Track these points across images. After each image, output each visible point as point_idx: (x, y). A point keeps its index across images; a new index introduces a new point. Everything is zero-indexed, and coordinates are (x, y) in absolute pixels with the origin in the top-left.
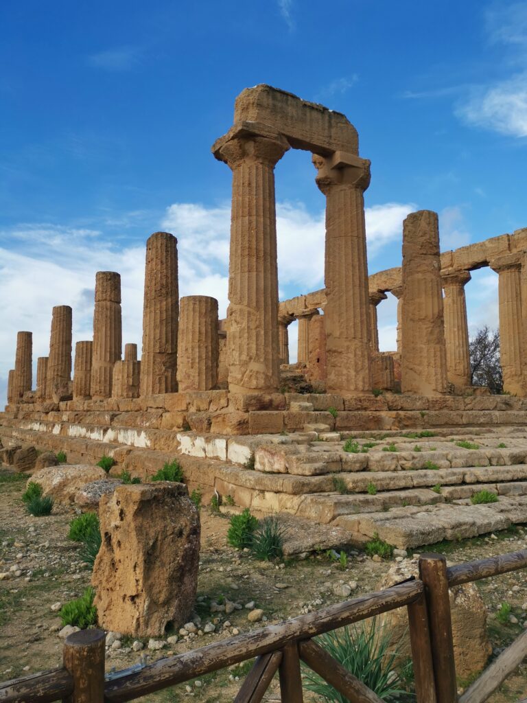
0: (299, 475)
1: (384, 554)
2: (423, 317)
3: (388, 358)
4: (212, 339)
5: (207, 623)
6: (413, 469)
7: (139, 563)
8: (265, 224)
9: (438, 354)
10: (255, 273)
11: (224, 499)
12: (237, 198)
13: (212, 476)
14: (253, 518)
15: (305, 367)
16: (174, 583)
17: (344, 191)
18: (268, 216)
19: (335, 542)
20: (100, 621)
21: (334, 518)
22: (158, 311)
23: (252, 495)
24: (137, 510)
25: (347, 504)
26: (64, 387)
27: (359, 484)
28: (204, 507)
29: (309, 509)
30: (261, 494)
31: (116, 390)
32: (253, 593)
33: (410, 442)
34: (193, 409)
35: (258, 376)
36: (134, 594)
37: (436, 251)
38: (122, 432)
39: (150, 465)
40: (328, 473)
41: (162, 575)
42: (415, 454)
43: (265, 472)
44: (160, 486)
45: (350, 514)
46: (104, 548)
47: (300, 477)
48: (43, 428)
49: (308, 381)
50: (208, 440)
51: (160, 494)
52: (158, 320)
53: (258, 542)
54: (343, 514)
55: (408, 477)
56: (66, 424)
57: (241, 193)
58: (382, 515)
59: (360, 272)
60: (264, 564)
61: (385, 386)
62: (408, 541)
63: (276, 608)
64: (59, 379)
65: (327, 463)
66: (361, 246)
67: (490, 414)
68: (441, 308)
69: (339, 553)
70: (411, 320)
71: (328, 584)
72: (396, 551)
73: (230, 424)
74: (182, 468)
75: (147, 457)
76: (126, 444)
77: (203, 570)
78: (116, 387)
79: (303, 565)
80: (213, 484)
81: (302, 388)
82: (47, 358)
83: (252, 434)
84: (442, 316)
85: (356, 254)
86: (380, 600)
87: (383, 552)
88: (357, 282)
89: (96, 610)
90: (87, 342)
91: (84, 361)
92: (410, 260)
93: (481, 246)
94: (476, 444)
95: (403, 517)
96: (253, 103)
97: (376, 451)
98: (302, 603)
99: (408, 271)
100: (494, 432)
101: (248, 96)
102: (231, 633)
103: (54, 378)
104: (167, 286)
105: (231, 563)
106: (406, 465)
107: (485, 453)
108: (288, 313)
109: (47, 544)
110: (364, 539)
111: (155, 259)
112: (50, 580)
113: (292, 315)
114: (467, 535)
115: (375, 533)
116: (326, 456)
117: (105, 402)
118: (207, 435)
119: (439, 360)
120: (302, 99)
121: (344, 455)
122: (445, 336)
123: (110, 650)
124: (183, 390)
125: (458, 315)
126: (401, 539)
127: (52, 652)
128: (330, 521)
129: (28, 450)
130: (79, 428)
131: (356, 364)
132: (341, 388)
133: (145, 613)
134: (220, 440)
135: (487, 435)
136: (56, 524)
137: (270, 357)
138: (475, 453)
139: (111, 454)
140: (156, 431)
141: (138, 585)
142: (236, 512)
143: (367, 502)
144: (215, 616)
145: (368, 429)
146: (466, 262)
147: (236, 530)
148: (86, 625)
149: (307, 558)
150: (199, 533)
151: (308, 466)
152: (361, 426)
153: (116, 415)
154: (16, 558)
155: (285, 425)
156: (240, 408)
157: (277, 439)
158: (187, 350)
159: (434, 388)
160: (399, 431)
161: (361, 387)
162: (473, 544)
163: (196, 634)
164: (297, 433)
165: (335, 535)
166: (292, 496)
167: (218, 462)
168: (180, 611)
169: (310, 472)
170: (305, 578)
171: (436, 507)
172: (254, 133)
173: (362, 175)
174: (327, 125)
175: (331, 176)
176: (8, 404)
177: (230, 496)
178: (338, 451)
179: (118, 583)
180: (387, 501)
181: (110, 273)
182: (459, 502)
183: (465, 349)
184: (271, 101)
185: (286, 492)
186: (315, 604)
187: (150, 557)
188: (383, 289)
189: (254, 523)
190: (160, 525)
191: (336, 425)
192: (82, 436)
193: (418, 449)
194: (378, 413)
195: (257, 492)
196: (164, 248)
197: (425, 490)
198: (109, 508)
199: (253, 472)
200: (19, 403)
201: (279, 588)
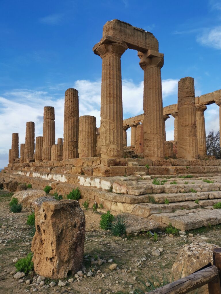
0: (133, 195)
1: (175, 234)
2: (187, 125)
3: (170, 143)
4: (94, 134)
5: (89, 271)
6: (185, 192)
7: (53, 241)
8: (117, 82)
9: (194, 141)
10: (112, 105)
11: (99, 205)
12: (104, 71)
13: (93, 195)
14: (112, 215)
15: (134, 147)
16: (72, 251)
17: (152, 68)
18: (118, 79)
19: (151, 228)
20: (35, 270)
21: (149, 215)
22: (70, 123)
23: (111, 204)
24: (52, 214)
25: (156, 209)
26: (31, 156)
27: (161, 199)
28: (90, 209)
29: (138, 211)
30: (115, 204)
31: (53, 157)
32: (112, 253)
33: (182, 180)
34: (85, 165)
35: (114, 150)
36: (51, 257)
37: (193, 95)
38: (55, 175)
39: (67, 190)
40: (146, 194)
41: (66, 247)
42: (186, 185)
43: (117, 193)
44: (65, 202)
45: (157, 213)
46: (37, 233)
47: (133, 196)
48: (22, 174)
49: (135, 153)
50: (92, 179)
51: (65, 206)
52: (70, 127)
53: (114, 227)
54: (154, 214)
55: (183, 196)
56: (32, 172)
57: (106, 69)
58: (172, 214)
59: (159, 104)
60: (117, 238)
61: (169, 155)
62: (186, 227)
63: (123, 262)
64: (29, 153)
65: (146, 189)
66: (160, 93)
67: (217, 168)
68: (195, 121)
69: (153, 233)
70: (182, 126)
71: (148, 249)
72: (180, 232)
73: (101, 172)
74: (80, 191)
75: (65, 186)
76: (56, 181)
77: (88, 240)
78: (53, 156)
79: (136, 239)
80: (94, 199)
81: (133, 156)
82: (24, 144)
83: (111, 176)
84: (196, 124)
85: (157, 96)
86: (193, 282)
87: (174, 233)
88: (158, 109)
89: (33, 264)
90: (41, 137)
91: (40, 145)
92: (182, 99)
93: (211, 94)
94: (212, 181)
95: (183, 215)
96: (111, 28)
97: (168, 184)
98: (137, 260)
99: (180, 104)
100: (219, 176)
101: (109, 25)
102: (101, 277)
103: (27, 152)
104: (74, 112)
105: (101, 237)
106: (182, 190)
107: (217, 185)
108: (126, 125)
109: (16, 227)
110: (165, 226)
111: (68, 100)
112: (15, 245)
113: (128, 125)
114: (214, 224)
115: (170, 223)
116: (145, 186)
117: (48, 162)
118: (92, 177)
119: (195, 143)
120: (133, 26)
121: (153, 186)
122: (197, 133)
123: (39, 286)
124: (81, 157)
125: (201, 125)
126: (183, 226)
127: (9, 287)
128: (148, 217)
129: (14, 183)
130: (37, 173)
131: (157, 145)
132: (151, 156)
133: (57, 267)
134: (97, 179)
135: (216, 177)
136: (23, 217)
137: (119, 142)
138: (213, 185)
139: (50, 185)
140: (69, 175)
141: (53, 252)
142: (104, 212)
143: (165, 208)
144: (93, 267)
145: (163, 174)
146: (205, 101)
147: (104, 221)
148: (28, 271)
149: (138, 235)
150: (85, 226)
151: (137, 191)
152: (160, 173)
153: (53, 168)
154: (1, 234)
155: (126, 172)
156: (106, 165)
157: (122, 178)
158: (82, 139)
159: (192, 156)
160: (177, 175)
161: (160, 156)
162: (217, 228)
163: (83, 277)
164: (131, 176)
165: (151, 225)
166: (130, 205)
167: (96, 189)
168: (75, 265)
169: (138, 193)
170: (137, 245)
171: (197, 210)
172: (112, 41)
173: (160, 61)
174: (144, 38)
175: (146, 61)
176: (9, 164)
177: (101, 204)
178: (150, 184)
179: (43, 251)
180: (174, 207)
181: (50, 107)
182: (207, 207)
183: (204, 140)
184: (119, 27)
185: (127, 203)
186: (143, 260)
187: (60, 239)
188: (168, 114)
189: (112, 218)
190: (65, 222)
191: (149, 172)
192: (38, 177)
193: (186, 183)
194: (167, 167)
195: (114, 203)
196: (73, 95)
197: (191, 202)
198: (39, 213)
199: (112, 193)
200: (13, 163)
201: (125, 251)
